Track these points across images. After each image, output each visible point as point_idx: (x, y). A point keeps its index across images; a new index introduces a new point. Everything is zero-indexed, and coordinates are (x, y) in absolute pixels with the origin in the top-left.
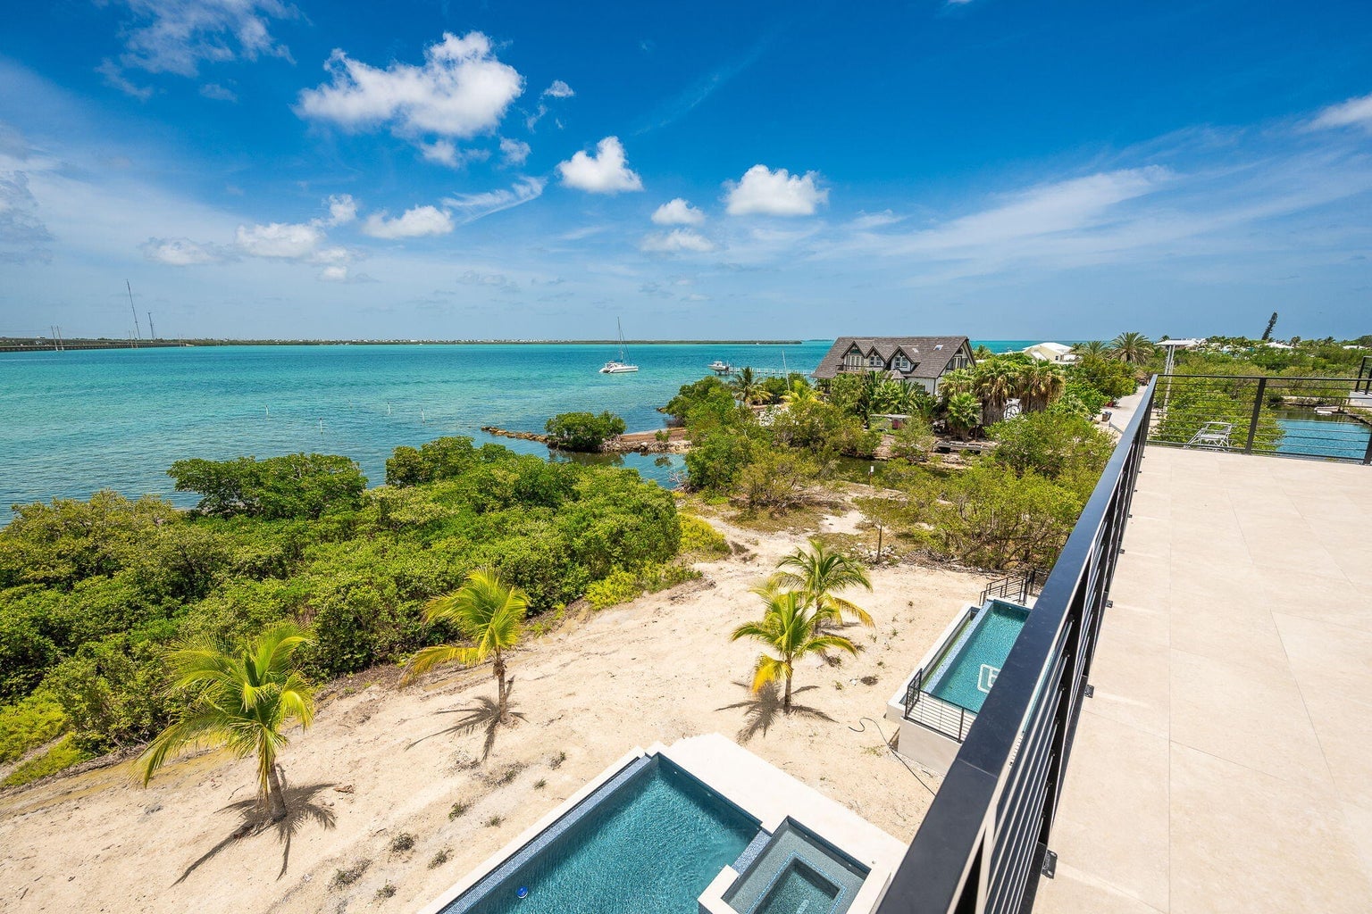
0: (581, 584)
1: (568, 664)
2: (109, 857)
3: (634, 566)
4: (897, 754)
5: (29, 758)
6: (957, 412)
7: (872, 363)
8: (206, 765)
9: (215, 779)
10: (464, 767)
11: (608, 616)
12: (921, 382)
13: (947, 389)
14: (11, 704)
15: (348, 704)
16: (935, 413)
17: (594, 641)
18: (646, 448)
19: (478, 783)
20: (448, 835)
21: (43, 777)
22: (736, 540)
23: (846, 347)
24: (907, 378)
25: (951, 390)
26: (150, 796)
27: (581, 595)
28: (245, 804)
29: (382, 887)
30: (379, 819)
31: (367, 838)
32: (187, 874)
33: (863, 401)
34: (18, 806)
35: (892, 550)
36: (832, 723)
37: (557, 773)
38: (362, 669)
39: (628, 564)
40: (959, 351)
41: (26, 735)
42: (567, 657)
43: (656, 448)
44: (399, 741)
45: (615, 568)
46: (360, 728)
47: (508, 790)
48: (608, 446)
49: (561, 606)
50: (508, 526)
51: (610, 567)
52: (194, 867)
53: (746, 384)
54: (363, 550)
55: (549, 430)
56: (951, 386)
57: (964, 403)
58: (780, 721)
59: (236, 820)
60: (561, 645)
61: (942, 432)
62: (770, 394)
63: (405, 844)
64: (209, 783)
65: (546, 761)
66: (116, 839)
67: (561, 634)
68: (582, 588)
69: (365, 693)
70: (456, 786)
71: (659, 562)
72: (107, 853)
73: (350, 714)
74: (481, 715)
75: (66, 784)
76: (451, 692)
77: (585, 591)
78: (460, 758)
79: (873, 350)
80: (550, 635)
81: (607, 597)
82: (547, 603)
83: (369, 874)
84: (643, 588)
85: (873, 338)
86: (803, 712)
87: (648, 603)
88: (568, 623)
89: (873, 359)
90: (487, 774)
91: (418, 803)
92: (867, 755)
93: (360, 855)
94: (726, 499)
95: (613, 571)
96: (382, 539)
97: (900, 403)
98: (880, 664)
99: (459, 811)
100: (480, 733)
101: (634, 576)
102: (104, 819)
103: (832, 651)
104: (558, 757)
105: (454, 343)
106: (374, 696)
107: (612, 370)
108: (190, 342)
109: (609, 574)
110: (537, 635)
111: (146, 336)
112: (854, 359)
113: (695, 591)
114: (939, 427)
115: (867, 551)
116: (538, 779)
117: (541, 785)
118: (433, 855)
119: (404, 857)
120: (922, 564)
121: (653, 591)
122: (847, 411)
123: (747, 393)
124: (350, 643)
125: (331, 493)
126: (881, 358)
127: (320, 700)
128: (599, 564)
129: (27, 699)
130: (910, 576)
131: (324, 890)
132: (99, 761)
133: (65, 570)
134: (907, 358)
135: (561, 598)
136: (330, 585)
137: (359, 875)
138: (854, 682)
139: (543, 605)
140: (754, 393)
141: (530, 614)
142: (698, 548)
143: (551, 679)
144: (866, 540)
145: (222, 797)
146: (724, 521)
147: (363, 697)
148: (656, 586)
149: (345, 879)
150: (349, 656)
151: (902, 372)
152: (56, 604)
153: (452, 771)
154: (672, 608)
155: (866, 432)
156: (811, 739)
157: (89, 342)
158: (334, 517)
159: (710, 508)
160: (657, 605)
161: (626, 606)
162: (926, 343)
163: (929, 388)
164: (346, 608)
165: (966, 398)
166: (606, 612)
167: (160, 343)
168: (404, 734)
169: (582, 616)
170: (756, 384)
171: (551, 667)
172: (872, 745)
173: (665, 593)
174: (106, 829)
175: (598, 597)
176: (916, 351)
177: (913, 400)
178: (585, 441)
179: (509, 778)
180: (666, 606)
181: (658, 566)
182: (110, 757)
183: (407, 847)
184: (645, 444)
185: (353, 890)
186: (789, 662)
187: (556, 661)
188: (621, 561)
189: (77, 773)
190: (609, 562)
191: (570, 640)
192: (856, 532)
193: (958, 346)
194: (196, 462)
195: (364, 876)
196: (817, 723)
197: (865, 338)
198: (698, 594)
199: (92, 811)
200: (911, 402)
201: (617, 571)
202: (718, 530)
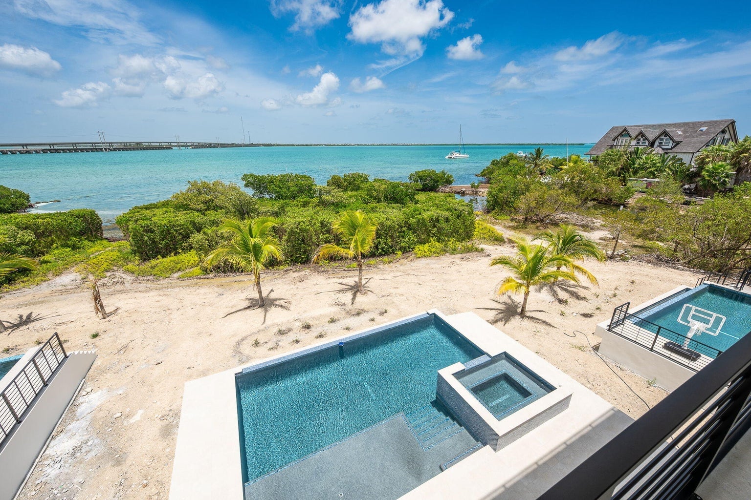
0: (412, 244)
1: (397, 276)
2: (204, 305)
3: (443, 240)
4: (597, 353)
5: (187, 271)
6: (709, 176)
7: (638, 143)
8: (241, 285)
9: (243, 290)
10: (339, 305)
11: (423, 261)
12: (679, 156)
13: (703, 159)
14: (185, 253)
15: (296, 274)
16: (688, 178)
17: (414, 270)
18: (464, 192)
19: (343, 313)
20: (326, 328)
21: (190, 277)
22: (510, 237)
23: (618, 133)
24: (667, 153)
25: (707, 160)
26: (220, 290)
27: (411, 250)
28: (251, 299)
29: (295, 339)
30: (299, 315)
31: (292, 320)
32: (227, 316)
33: (625, 169)
34: (182, 284)
35: (626, 252)
36: (553, 328)
37: (382, 317)
38: (304, 263)
39: (440, 239)
40: (723, 132)
41: (187, 263)
42: (398, 274)
43: (470, 192)
44: (313, 291)
45: (432, 240)
46: (298, 284)
47: (357, 318)
48: (442, 190)
49: (400, 253)
50: (378, 210)
51: (429, 239)
52: (229, 314)
53: (536, 158)
54: (309, 211)
55: (411, 180)
56: (708, 157)
57: (718, 169)
58: (516, 321)
59: (247, 304)
60: (396, 269)
61: (690, 193)
62: (552, 166)
63: (307, 327)
64: (240, 291)
65: (378, 312)
66: (208, 301)
67: (397, 265)
68: (412, 246)
69: (304, 272)
70: (334, 311)
71: (459, 241)
72: (204, 304)
73: (296, 278)
74: (351, 288)
75: (196, 281)
76: (340, 278)
77: (414, 248)
78: (337, 301)
79: (641, 134)
80: (391, 264)
81: (425, 252)
82: (393, 250)
83: (291, 333)
84: (447, 251)
85: (642, 126)
86: (533, 320)
87: (447, 259)
88: (402, 260)
89: (639, 140)
90: (348, 310)
91: (316, 313)
92: (574, 349)
93: (289, 326)
94: (509, 217)
95: (430, 241)
96: (318, 208)
97: (656, 170)
98: (598, 309)
99: (333, 321)
100: (349, 295)
101: (443, 245)
102: (205, 294)
103: (563, 295)
104: (384, 311)
105: (371, 145)
106: (307, 273)
107: (453, 157)
108: (262, 145)
109: (428, 242)
110: (384, 263)
111: (248, 142)
112: (624, 141)
113: (477, 257)
114: (689, 189)
115: (604, 251)
116: (372, 317)
117: (373, 320)
118: (318, 334)
119: (306, 332)
120: (649, 262)
121: (452, 254)
122: (610, 173)
123: (536, 165)
124: (300, 249)
125: (301, 191)
126: (646, 139)
127: (286, 271)
128: (423, 236)
129: (189, 252)
130: (637, 268)
131: (273, 334)
132: (207, 276)
133: (202, 206)
134: (671, 138)
135: (400, 249)
136: (293, 221)
137: (287, 333)
138: (575, 314)
139: (391, 250)
140: (541, 165)
141: (383, 253)
142: (484, 238)
143: (388, 281)
144: (606, 246)
145: (244, 295)
146: (504, 228)
147: (303, 273)
148: (454, 251)
149: (281, 332)
150: (299, 255)
151: (663, 149)
152: (197, 217)
153: (332, 305)
154: (462, 262)
155: (622, 188)
156: (535, 333)
157: (229, 144)
158: (302, 199)
159: (497, 221)
160: (453, 260)
161: (435, 258)
162: (691, 127)
163: (686, 159)
164: (298, 231)
165: (721, 166)
166: (423, 259)
167: (252, 145)
168: (316, 289)
169: (409, 259)
170: (543, 159)
171: (389, 276)
172: (579, 345)
173: (460, 256)
174: (205, 297)
175: (420, 252)
176: (680, 133)
177: (669, 168)
178: (429, 186)
179: (358, 314)
180: (458, 262)
181: (457, 243)
182: (211, 276)
183: (308, 328)
184: (464, 189)
185: (283, 337)
186: (528, 286)
187: (392, 274)
188: (436, 236)
189: (200, 279)
190: (429, 235)
191: (401, 268)
192: (598, 241)
193: (722, 127)
194: (252, 175)
195: (289, 334)
196: (542, 327)
197: (636, 126)
198: (479, 258)
199: (202, 291)
200: (667, 170)
201: (433, 241)
202: (498, 231)
